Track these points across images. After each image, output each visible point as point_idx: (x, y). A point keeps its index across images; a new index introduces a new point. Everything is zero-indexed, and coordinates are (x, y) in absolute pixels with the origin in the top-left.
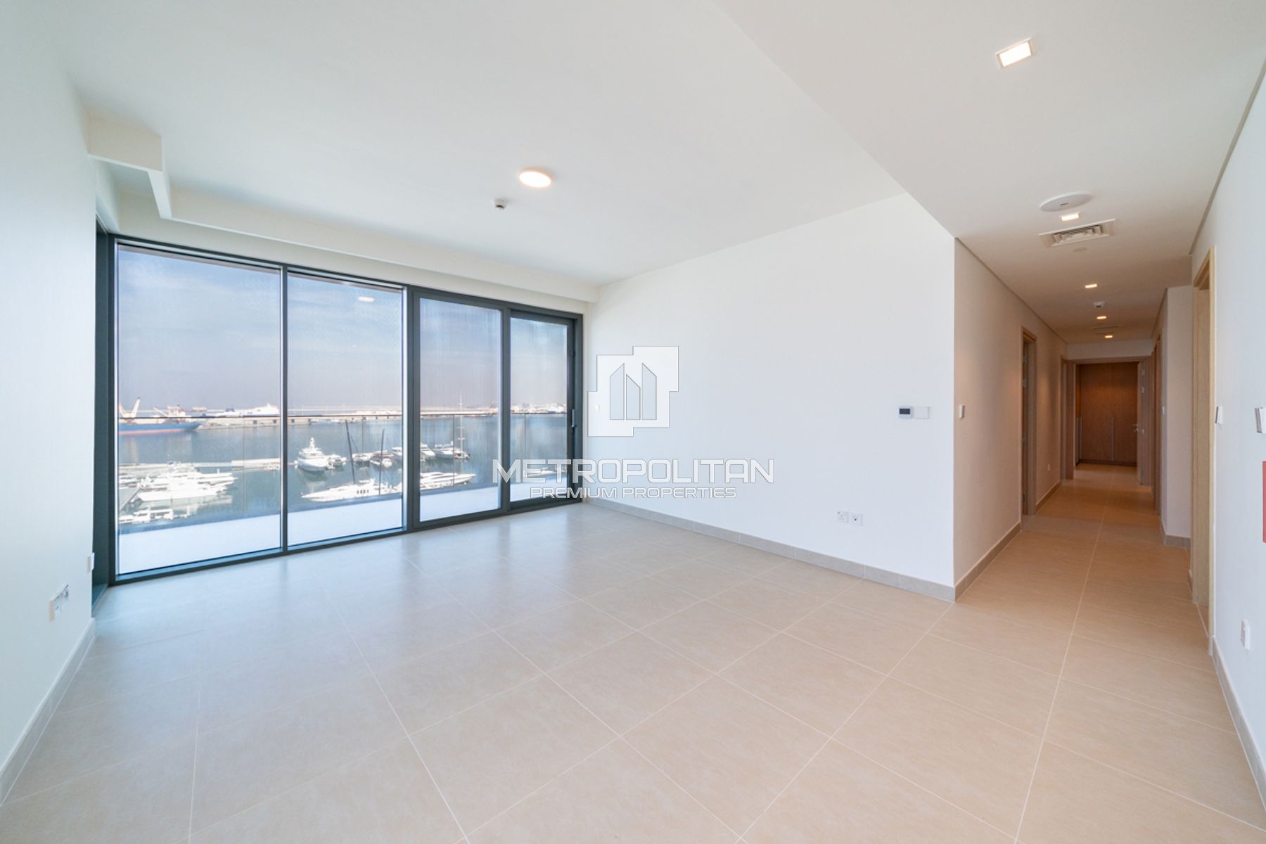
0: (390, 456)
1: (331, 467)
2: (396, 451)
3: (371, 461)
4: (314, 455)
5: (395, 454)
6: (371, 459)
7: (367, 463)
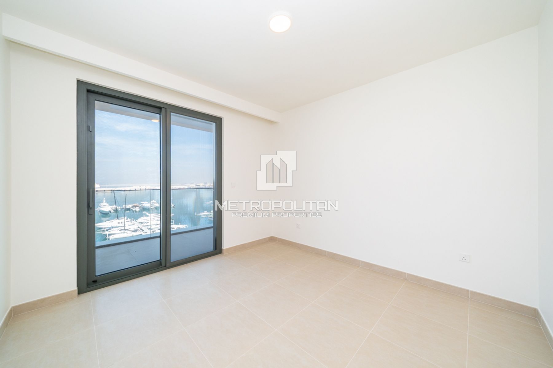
0: (139, 206)
1: (113, 211)
2: (142, 204)
3: (131, 208)
4: (105, 206)
5: (142, 205)
6: (131, 207)
7: (129, 209)
